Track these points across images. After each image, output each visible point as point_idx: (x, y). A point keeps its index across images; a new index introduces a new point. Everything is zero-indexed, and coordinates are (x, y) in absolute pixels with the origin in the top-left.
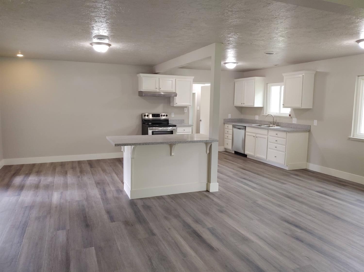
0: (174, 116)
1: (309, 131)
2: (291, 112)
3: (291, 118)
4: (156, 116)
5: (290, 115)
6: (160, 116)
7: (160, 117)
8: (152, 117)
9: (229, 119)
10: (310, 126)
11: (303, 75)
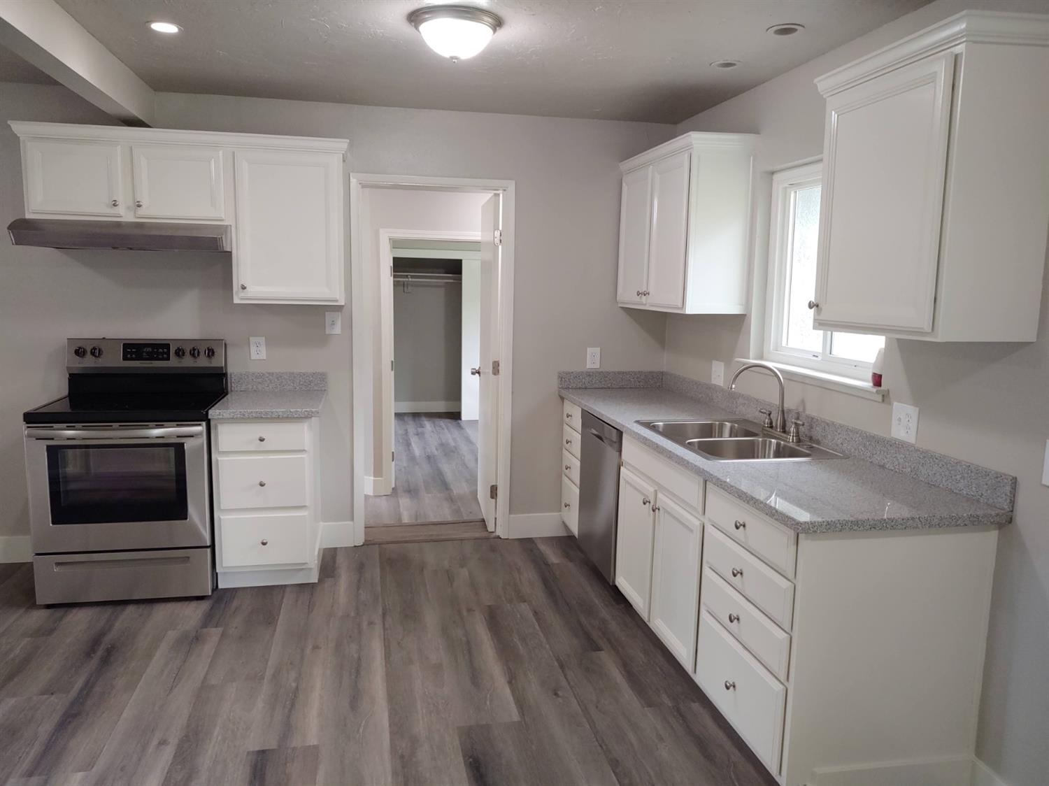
0: (263, 355)
1: (1005, 522)
2: (886, 355)
3: (885, 397)
4: (147, 353)
5: (880, 376)
6: (168, 353)
7: (168, 359)
8: (125, 358)
9: (590, 374)
10: (1014, 481)
11: (956, 58)
